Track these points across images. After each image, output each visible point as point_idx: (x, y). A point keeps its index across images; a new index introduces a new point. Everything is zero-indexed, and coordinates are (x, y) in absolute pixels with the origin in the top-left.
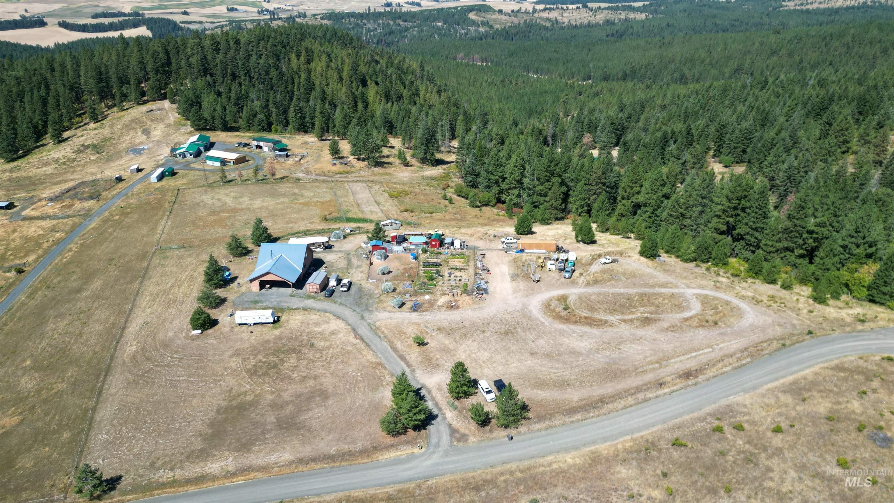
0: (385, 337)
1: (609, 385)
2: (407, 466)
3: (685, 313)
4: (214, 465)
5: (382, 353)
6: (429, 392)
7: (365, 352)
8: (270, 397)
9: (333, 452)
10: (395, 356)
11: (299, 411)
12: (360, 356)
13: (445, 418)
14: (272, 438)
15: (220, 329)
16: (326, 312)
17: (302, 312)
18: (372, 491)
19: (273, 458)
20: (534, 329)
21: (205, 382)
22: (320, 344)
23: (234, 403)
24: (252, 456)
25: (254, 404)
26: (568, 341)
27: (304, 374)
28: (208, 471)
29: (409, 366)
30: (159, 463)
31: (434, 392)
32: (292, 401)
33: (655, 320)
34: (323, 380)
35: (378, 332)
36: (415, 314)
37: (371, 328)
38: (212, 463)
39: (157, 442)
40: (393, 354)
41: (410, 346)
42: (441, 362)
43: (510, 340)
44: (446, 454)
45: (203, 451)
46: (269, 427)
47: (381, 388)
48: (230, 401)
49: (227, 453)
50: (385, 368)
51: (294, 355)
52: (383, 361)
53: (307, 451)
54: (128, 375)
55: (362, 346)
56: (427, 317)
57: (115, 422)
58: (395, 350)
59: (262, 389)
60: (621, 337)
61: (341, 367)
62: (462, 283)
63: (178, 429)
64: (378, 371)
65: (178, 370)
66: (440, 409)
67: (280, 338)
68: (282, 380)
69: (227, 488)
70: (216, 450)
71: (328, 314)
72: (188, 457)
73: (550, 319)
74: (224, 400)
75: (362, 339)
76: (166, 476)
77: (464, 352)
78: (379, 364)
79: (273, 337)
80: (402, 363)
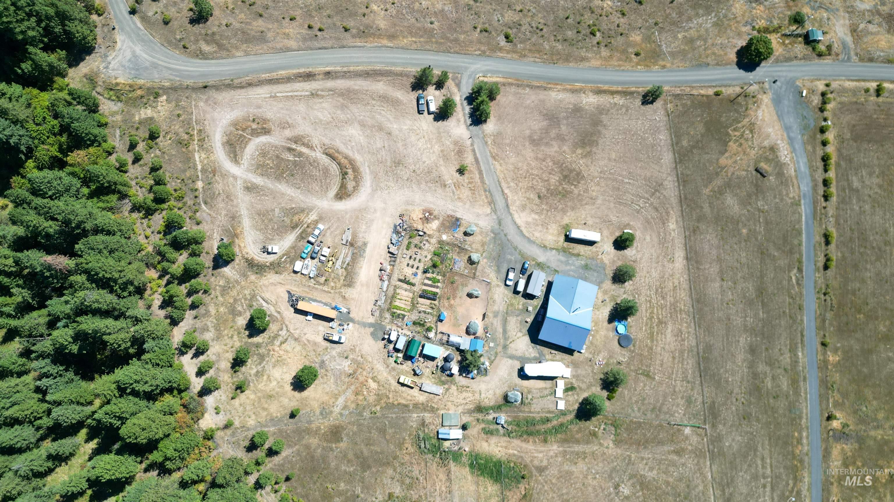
0: (485, 191)
2: (488, 68)
6: (465, 121)
7: (502, 176)
8: (565, 148)
9: (528, 90)
11: (546, 131)
12: (505, 172)
13: (461, 96)
15: (612, 234)
16: (528, 239)
17: (547, 244)
18: (509, 56)
19: (561, 96)
21: (610, 173)
22: (533, 196)
23: (588, 149)
24: (572, 100)
25: (575, 146)
26: (361, 138)
27: (544, 163)
28: (595, 96)
29: (474, 151)
30: (624, 110)
31: (462, 120)
33: (290, 140)
34: (532, 155)
35: (490, 199)
36: (459, 215)
37: (494, 205)
40: (483, 168)
41: (471, 172)
42: (452, 147)
44: (466, 68)
45: (601, 113)
46: (565, 122)
48: (591, 151)
49: (587, 107)
52: (490, 159)
53: (542, 95)
55: (504, 185)
56: (450, 207)
57: (659, 148)
58: (480, 173)
60: (325, 128)
61: (520, 164)
66: (462, 104)
67: (564, 211)
68: (559, 161)
69: (584, 82)
71: (527, 235)
72: (609, 110)
73: (361, 169)
75: (503, 191)
76: (618, 100)
77: (434, 152)
78: (494, 158)
79: (568, 214)
80: (478, 155)
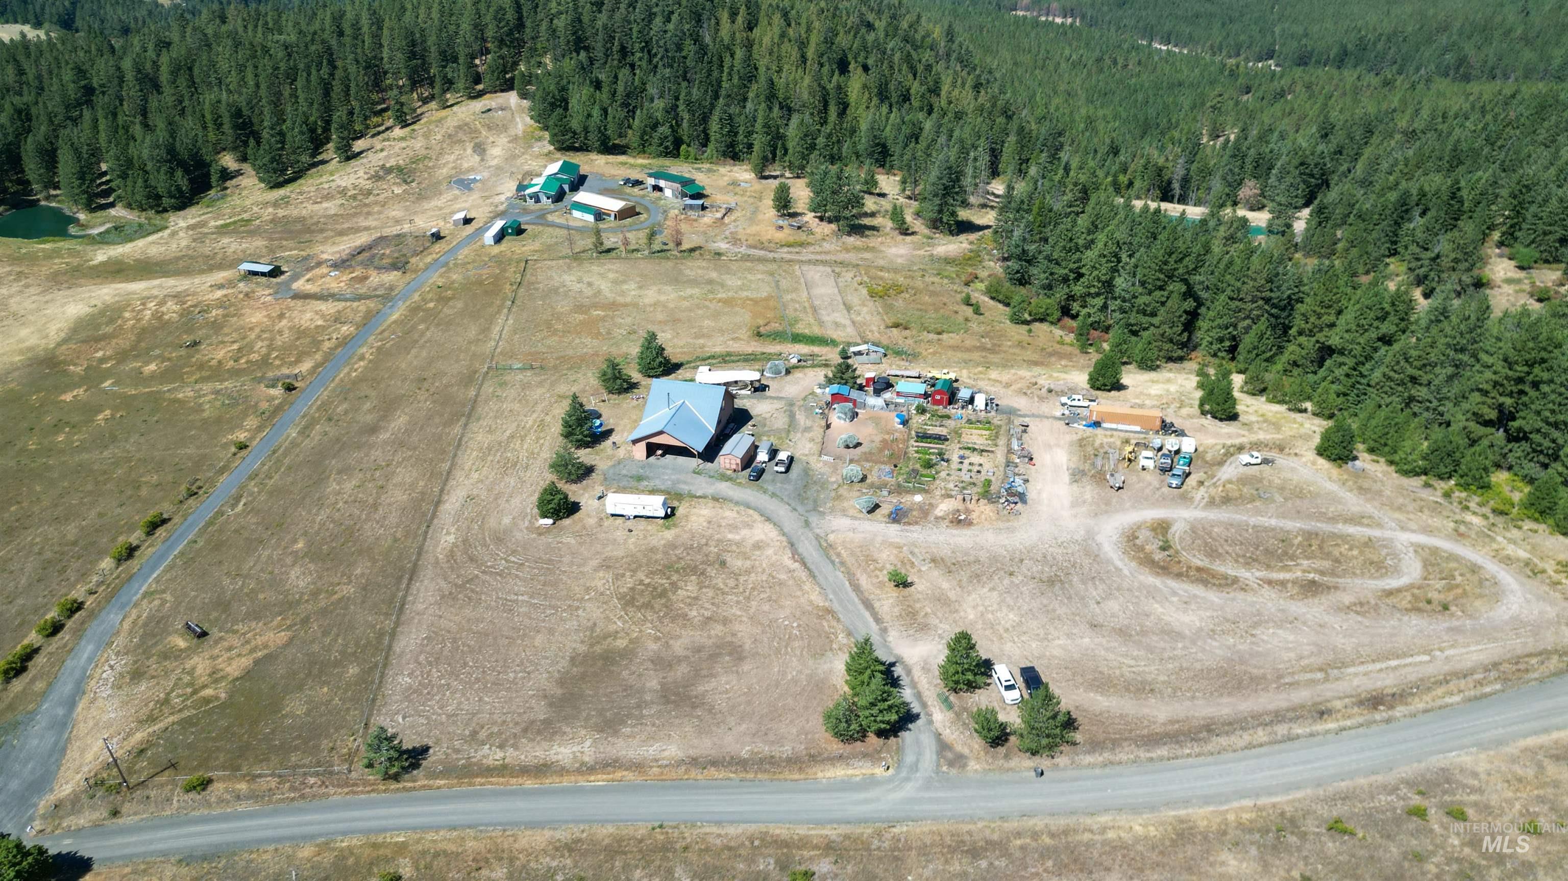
0: (843, 563)
1: (1225, 700)
2: (862, 796)
3: (1389, 581)
4: (562, 750)
5: (834, 592)
6: (909, 672)
7: (807, 587)
8: (653, 646)
9: (745, 753)
10: (856, 600)
11: (697, 675)
12: (799, 593)
13: (931, 722)
14: (652, 716)
15: (581, 520)
16: (749, 507)
17: (711, 504)
18: (802, 831)
19: (651, 751)
20: (1101, 579)
21: (556, 608)
22: (736, 563)
23: (598, 649)
24: (620, 742)
25: (628, 654)
26: (1161, 610)
27: (707, 614)
28: (554, 758)
29: (878, 620)
30: (483, 734)
31: (917, 673)
32: (687, 657)
33: (1329, 588)
34: (737, 627)
35: (831, 552)
36: (895, 527)
37: (820, 545)
38: (560, 745)
39: (480, 700)
40: (853, 595)
41: (881, 585)
42: (934, 621)
43: (1056, 596)
44: (928, 785)
45: (547, 722)
46: (648, 697)
47: (829, 654)
48: (592, 645)
49: (583, 732)
50: (838, 620)
51: (693, 578)
52: (836, 607)
53: (705, 746)
54: (443, 584)
55: (803, 574)
56: (915, 535)
57: (422, 658)
58: (857, 588)
59: (641, 631)
60: (1259, 614)
61: (766, 607)
62: (982, 477)
63: (511, 682)
64: (825, 624)
65: (515, 584)
66: (924, 705)
67: (672, 546)
68: (673, 620)
69: (581, 791)
70: (567, 725)
71: (751, 512)
72: (525, 730)
73: (1134, 564)
74: (582, 642)
75: (804, 564)
76: (492, 755)
77: (974, 607)
78: (829, 611)
79: (663, 542)
80: (867, 614)
